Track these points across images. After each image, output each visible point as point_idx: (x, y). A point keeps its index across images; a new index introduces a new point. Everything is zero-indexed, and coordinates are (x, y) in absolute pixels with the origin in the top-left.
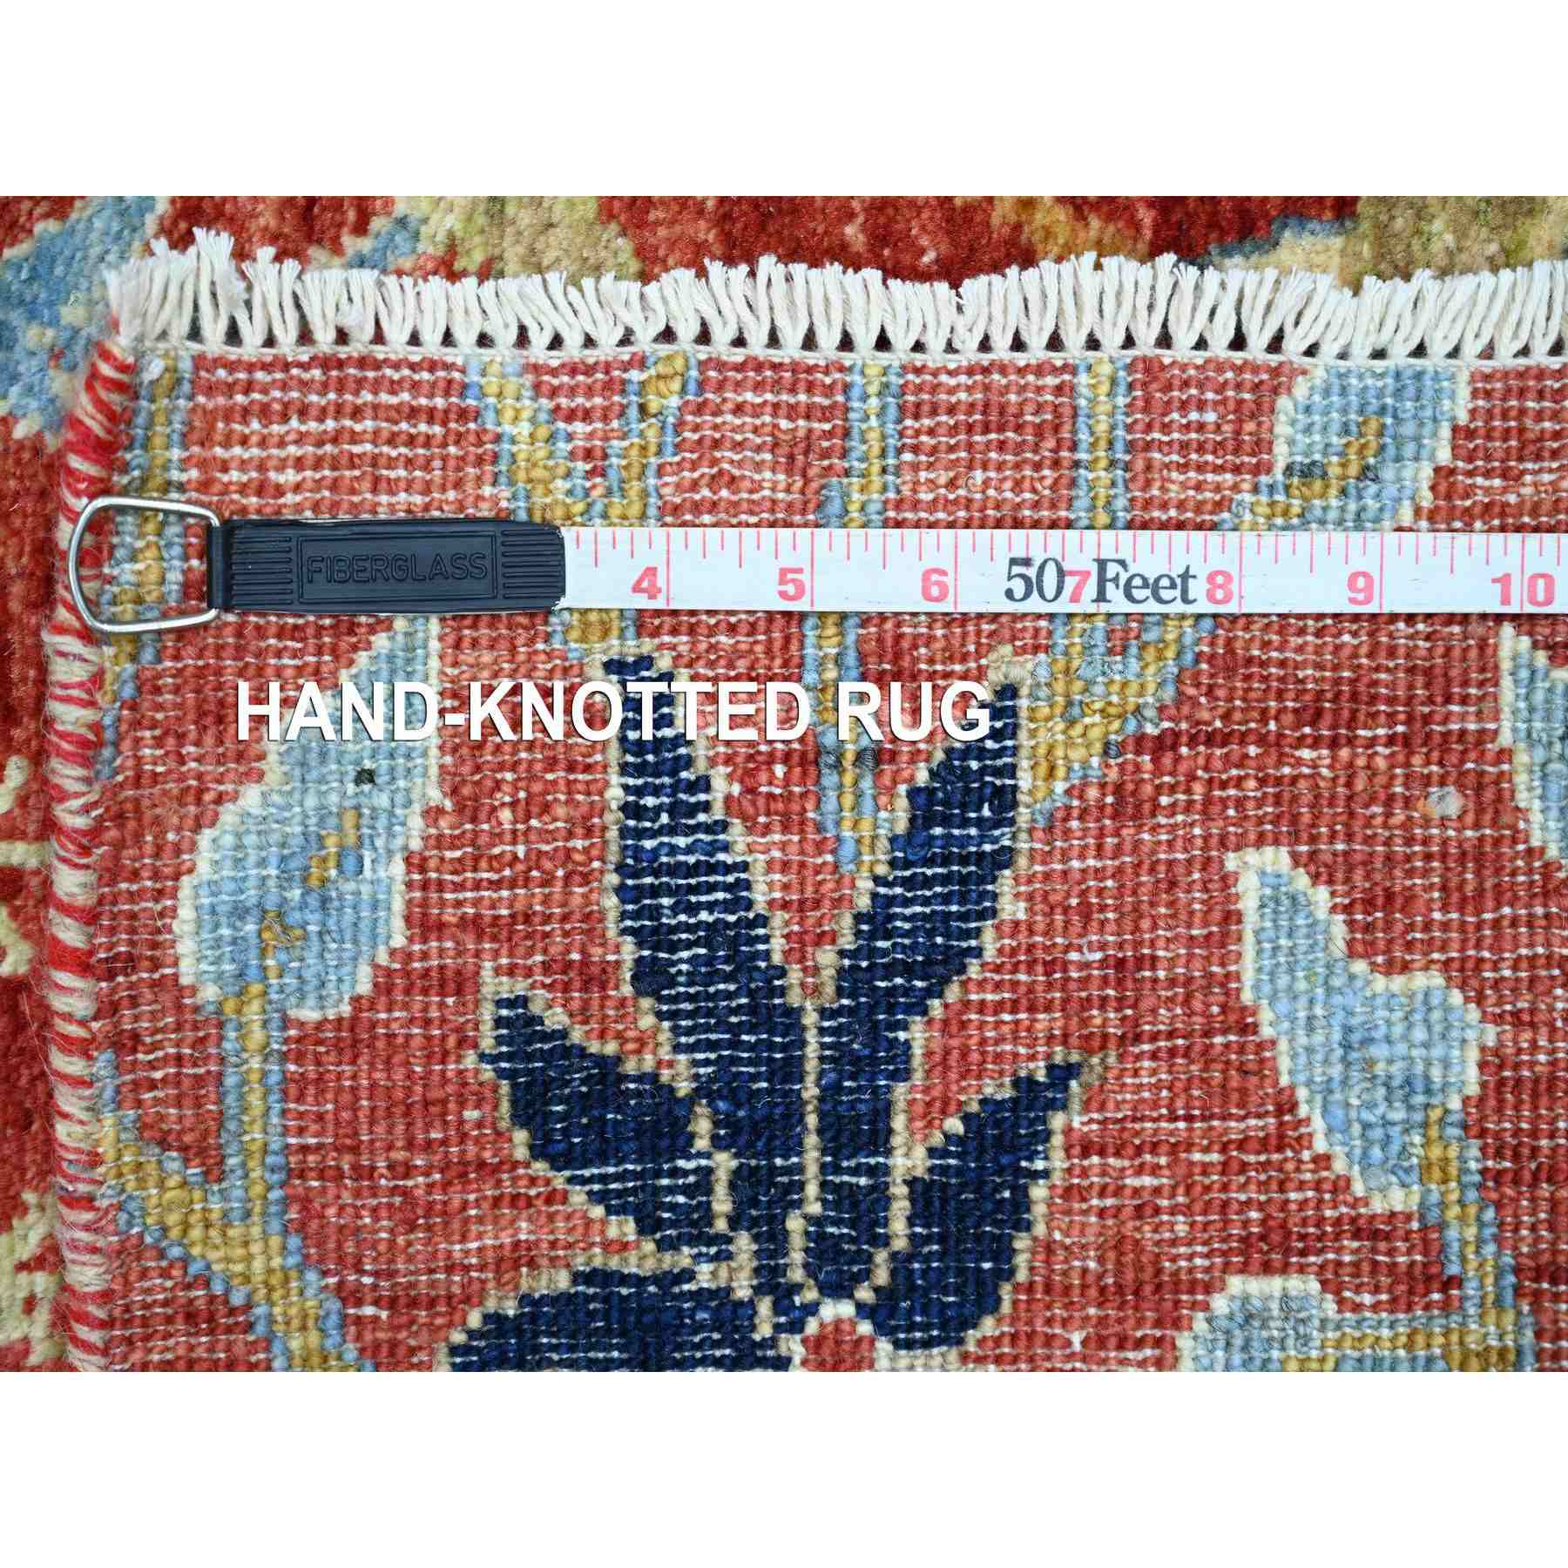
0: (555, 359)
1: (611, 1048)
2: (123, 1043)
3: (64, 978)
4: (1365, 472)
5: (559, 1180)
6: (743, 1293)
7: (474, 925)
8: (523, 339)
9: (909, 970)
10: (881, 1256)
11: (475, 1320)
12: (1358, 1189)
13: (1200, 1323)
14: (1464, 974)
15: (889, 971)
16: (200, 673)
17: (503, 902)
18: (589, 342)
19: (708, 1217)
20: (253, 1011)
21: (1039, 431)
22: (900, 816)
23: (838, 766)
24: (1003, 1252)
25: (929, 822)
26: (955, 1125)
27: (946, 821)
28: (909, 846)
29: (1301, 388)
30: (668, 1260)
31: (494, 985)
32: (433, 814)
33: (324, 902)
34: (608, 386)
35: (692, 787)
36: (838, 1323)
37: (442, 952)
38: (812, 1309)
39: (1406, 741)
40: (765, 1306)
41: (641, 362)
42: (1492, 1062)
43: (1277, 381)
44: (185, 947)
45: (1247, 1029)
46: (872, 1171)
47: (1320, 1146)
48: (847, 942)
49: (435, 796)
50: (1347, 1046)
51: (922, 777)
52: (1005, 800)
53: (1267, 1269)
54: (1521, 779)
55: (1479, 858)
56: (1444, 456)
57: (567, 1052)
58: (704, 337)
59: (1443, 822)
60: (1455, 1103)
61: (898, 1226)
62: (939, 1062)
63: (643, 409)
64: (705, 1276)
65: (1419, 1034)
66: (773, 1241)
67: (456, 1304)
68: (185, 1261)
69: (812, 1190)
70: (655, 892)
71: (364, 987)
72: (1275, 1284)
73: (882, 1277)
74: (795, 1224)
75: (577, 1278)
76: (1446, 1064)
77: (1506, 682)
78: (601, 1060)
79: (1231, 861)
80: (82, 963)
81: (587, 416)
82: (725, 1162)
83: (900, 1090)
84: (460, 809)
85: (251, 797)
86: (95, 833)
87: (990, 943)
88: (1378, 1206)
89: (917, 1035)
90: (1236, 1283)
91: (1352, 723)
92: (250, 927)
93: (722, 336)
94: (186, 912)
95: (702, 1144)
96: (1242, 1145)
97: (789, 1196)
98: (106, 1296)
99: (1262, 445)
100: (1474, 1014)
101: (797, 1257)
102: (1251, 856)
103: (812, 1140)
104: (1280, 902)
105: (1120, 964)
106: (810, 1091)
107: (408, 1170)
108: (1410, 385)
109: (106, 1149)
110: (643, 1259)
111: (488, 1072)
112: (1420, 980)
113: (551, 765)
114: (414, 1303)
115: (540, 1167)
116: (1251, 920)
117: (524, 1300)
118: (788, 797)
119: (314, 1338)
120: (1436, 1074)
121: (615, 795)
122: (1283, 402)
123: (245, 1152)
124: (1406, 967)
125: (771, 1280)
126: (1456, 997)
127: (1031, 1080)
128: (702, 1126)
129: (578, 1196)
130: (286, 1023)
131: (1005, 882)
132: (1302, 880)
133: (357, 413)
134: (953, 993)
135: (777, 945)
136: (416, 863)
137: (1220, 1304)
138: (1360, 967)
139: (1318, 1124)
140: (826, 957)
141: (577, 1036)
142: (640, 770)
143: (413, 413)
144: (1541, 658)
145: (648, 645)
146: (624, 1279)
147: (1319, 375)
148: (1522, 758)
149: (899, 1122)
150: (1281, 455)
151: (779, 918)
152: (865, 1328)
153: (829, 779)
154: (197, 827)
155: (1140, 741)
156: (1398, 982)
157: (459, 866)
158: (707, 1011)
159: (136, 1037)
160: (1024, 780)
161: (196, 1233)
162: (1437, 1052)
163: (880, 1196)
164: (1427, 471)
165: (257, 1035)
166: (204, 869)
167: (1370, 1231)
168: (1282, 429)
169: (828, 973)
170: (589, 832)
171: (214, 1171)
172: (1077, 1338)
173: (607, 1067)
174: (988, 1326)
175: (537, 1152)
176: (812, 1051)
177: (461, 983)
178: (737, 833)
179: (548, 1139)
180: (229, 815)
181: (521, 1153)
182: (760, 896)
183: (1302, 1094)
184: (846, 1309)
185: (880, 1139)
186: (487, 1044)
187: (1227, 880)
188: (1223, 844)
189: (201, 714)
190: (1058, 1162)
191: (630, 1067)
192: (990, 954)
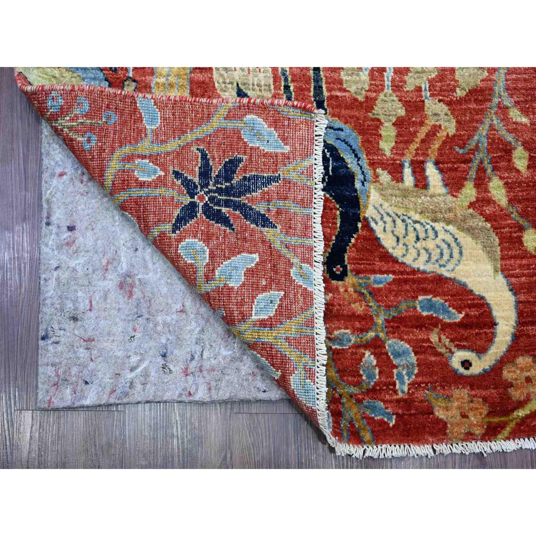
0: (313, 168)
1: (237, 173)
2: (240, 107)
3: (248, 99)
4: (301, 276)
5: (222, 165)
6: (209, 187)
7: (251, 156)
8: (315, 164)
9: (245, 212)
10: (212, 205)
11: (207, 152)
12: (218, 268)
13: (204, 245)
14: (243, 285)
15: (245, 210)
16: (280, 120)
17: (254, 159)
18: (315, 173)
19: (218, 184)
20: (243, 125)
21: (305, 233)
22: (262, 212)
23: (268, 205)
24: (213, 220)
25: (262, 216)
26: (228, 215)
27: (262, 218)
28: (259, 214)
29: (310, 268)
30: (213, 178)
31: (245, 157)
32: (264, 150)
33: (254, 135)
34: (310, 175)
35: (266, 185)
36: (205, 199)
37: (248, 151)
38: (207, 195)
39: (271, 278)
40: (207, 190)
41: (313, 180)
42: (232, 288)
43: (311, 265)
44: (250, 116)
45: (238, 253)
46: (222, 205)
47: (224, 263)
48: (248, 204)
49: (266, 151)
50: (236, 267)
51: (267, 216)
52: (264, 226)
53: (210, 254)
54: (266, 294)
55: (257, 287)
56: (303, 286)
57: (237, 167)
58: (315, 189)
59: (262, 282)
60: (228, 282)
61: (216, 208)
62: (235, 215)
63: (307, 180)
64: (211, 183)
65: (237, 277)
66: (215, 192)
67: (209, 149)
68: (215, 114)
69: (220, 197)
70: (254, 180)
71: (245, 140)
72: (208, 256)
73: (210, 205)
74: (217, 194)
75: (211, 166)
76: (233, 281)
77: (277, 292)
78: (236, 171)
79: (257, 254)
80: (249, 102)
81: (307, 172)
82: (224, 187)
83: (232, 210)
84: (264, 154)
85: (266, 126)
86: (263, 105)
87: (248, 223)
88: (216, 271)
89: (238, 212)
90: (208, 250)
91: (273, 271)
92: (252, 125)
93: (315, 191)
94: (254, 117)
95: (226, 184)
96: (224, 252)
97: (220, 194)
98: (212, 103)
99: (304, 262)
100: (239, 285)
101: (213, 195)
102: (258, 256)
103: (226, 198)
104: (252, 260)
105: (246, 239)
106: (232, 198)
107: (224, 145)
108: (311, 283)
109: (228, 104)
110: (213, 175)
111: (235, 156)
112: (243, 277)
113: (269, 166)
114: (209, 144)
115: (224, 162)
116: (250, 255)
117: (209, 160)
118: (264, 198)
119: (206, 131)
120: (232, 280)
121: (265, 175)
122: (308, 265)
123: (227, 123)
124: (245, 276)
125: (210, 191)
126: (241, 283)
127: (232, 226)
128: (228, 184)
129: (220, 167)
130: (241, 129)
131: (255, 226)
132: (255, 263)
133: (308, 142)
134: (243, 217)
135: (248, 195)
136: (258, 148)
137: (206, 248)
138: (245, 269)
139: (226, 263)
140: (246, 202)
141: (239, 168)
142: (268, 178)
143: (308, 149)
144: (280, 297)
145: (282, 179)
146: (211, 172)
147: (312, 271)
148: (268, 294)
149: (228, 209)
150: (303, 265)
151: (251, 196)
152: (205, 202)
153: (266, 204)
154: (263, 119)
155: (271, 244)
156: (243, 274)
157: (258, 153)
158: (241, 186)
159: (240, 109)
160: (266, 229)
161: (218, 116)
162: (234, 280)
163: (220, 206)
164: (301, 284)
165: (240, 125)
166: (258, 119)
167: (213, 270)
168: (306, 265)
169: (245, 202)
170: (261, 171)
171: (225, 119)
172: (203, 228)
173: (235, 172)
174: (204, 217)
175: (226, 162)
176: (236, 199)
177: (245, 153)
178: (261, 191)
179: (227, 164)
180: (264, 123)
181: (226, 160)
182: (253, 194)
183: (230, 260)
184: (207, 200)
185: (226, 206)
186: (238, 156)
187: (255, 253)
188: (259, 253)
189: (276, 120)
190: (223, 228)
191: (235, 175)
192: (247, 223)
